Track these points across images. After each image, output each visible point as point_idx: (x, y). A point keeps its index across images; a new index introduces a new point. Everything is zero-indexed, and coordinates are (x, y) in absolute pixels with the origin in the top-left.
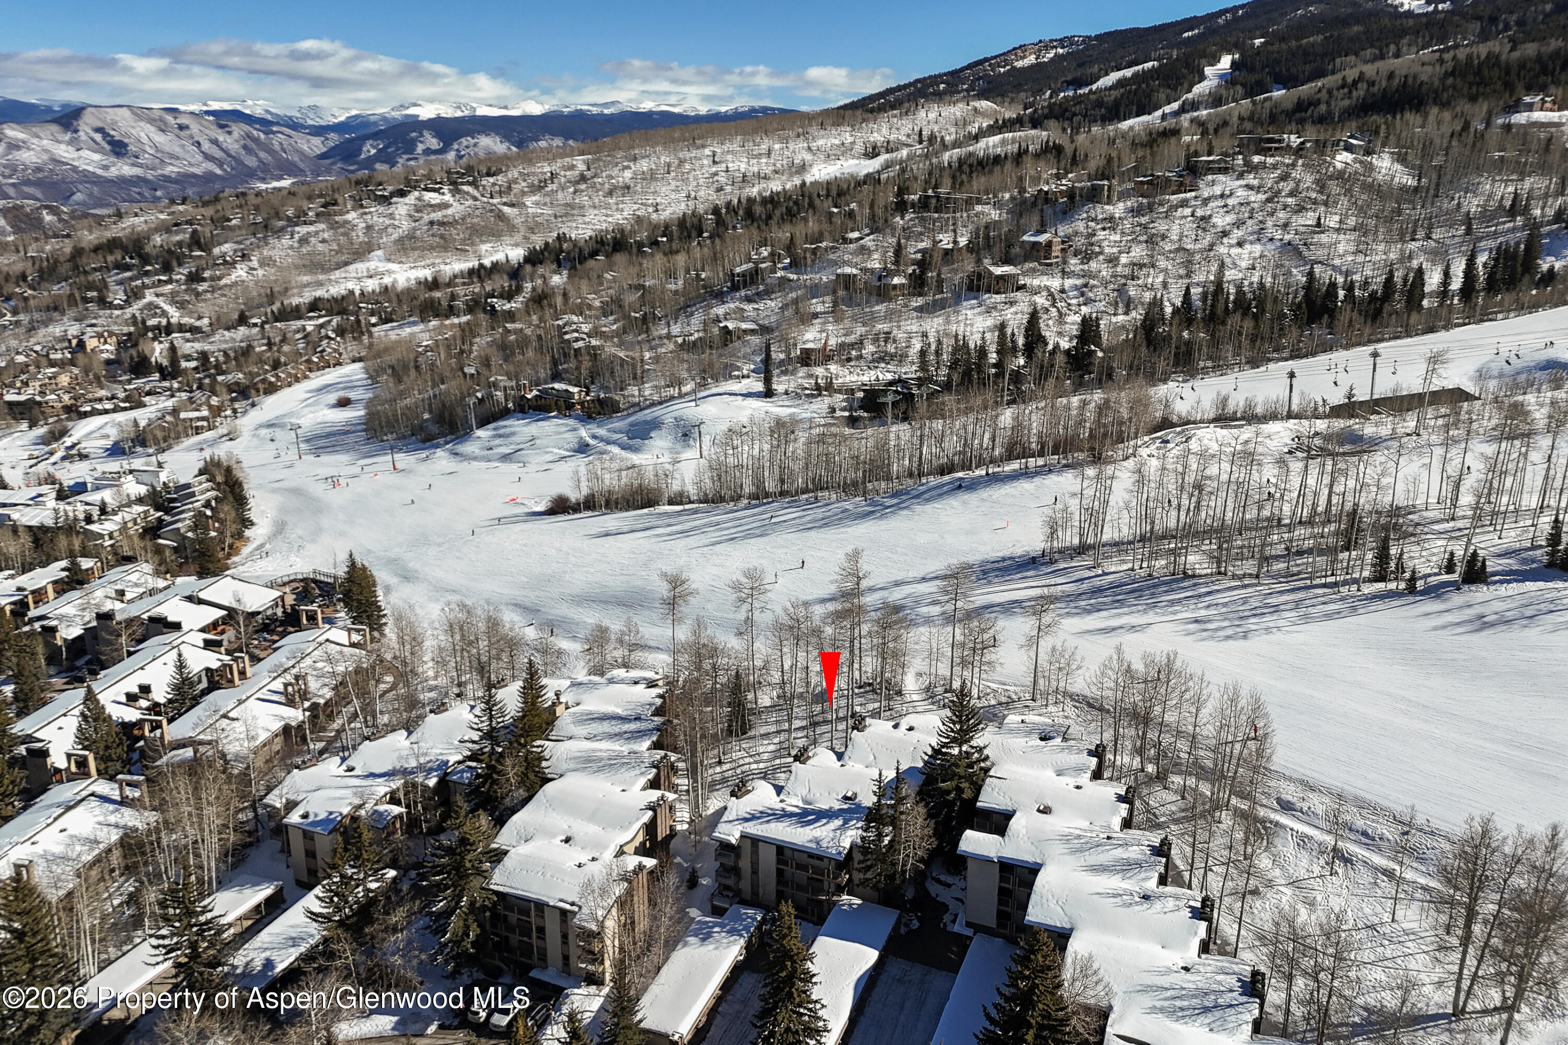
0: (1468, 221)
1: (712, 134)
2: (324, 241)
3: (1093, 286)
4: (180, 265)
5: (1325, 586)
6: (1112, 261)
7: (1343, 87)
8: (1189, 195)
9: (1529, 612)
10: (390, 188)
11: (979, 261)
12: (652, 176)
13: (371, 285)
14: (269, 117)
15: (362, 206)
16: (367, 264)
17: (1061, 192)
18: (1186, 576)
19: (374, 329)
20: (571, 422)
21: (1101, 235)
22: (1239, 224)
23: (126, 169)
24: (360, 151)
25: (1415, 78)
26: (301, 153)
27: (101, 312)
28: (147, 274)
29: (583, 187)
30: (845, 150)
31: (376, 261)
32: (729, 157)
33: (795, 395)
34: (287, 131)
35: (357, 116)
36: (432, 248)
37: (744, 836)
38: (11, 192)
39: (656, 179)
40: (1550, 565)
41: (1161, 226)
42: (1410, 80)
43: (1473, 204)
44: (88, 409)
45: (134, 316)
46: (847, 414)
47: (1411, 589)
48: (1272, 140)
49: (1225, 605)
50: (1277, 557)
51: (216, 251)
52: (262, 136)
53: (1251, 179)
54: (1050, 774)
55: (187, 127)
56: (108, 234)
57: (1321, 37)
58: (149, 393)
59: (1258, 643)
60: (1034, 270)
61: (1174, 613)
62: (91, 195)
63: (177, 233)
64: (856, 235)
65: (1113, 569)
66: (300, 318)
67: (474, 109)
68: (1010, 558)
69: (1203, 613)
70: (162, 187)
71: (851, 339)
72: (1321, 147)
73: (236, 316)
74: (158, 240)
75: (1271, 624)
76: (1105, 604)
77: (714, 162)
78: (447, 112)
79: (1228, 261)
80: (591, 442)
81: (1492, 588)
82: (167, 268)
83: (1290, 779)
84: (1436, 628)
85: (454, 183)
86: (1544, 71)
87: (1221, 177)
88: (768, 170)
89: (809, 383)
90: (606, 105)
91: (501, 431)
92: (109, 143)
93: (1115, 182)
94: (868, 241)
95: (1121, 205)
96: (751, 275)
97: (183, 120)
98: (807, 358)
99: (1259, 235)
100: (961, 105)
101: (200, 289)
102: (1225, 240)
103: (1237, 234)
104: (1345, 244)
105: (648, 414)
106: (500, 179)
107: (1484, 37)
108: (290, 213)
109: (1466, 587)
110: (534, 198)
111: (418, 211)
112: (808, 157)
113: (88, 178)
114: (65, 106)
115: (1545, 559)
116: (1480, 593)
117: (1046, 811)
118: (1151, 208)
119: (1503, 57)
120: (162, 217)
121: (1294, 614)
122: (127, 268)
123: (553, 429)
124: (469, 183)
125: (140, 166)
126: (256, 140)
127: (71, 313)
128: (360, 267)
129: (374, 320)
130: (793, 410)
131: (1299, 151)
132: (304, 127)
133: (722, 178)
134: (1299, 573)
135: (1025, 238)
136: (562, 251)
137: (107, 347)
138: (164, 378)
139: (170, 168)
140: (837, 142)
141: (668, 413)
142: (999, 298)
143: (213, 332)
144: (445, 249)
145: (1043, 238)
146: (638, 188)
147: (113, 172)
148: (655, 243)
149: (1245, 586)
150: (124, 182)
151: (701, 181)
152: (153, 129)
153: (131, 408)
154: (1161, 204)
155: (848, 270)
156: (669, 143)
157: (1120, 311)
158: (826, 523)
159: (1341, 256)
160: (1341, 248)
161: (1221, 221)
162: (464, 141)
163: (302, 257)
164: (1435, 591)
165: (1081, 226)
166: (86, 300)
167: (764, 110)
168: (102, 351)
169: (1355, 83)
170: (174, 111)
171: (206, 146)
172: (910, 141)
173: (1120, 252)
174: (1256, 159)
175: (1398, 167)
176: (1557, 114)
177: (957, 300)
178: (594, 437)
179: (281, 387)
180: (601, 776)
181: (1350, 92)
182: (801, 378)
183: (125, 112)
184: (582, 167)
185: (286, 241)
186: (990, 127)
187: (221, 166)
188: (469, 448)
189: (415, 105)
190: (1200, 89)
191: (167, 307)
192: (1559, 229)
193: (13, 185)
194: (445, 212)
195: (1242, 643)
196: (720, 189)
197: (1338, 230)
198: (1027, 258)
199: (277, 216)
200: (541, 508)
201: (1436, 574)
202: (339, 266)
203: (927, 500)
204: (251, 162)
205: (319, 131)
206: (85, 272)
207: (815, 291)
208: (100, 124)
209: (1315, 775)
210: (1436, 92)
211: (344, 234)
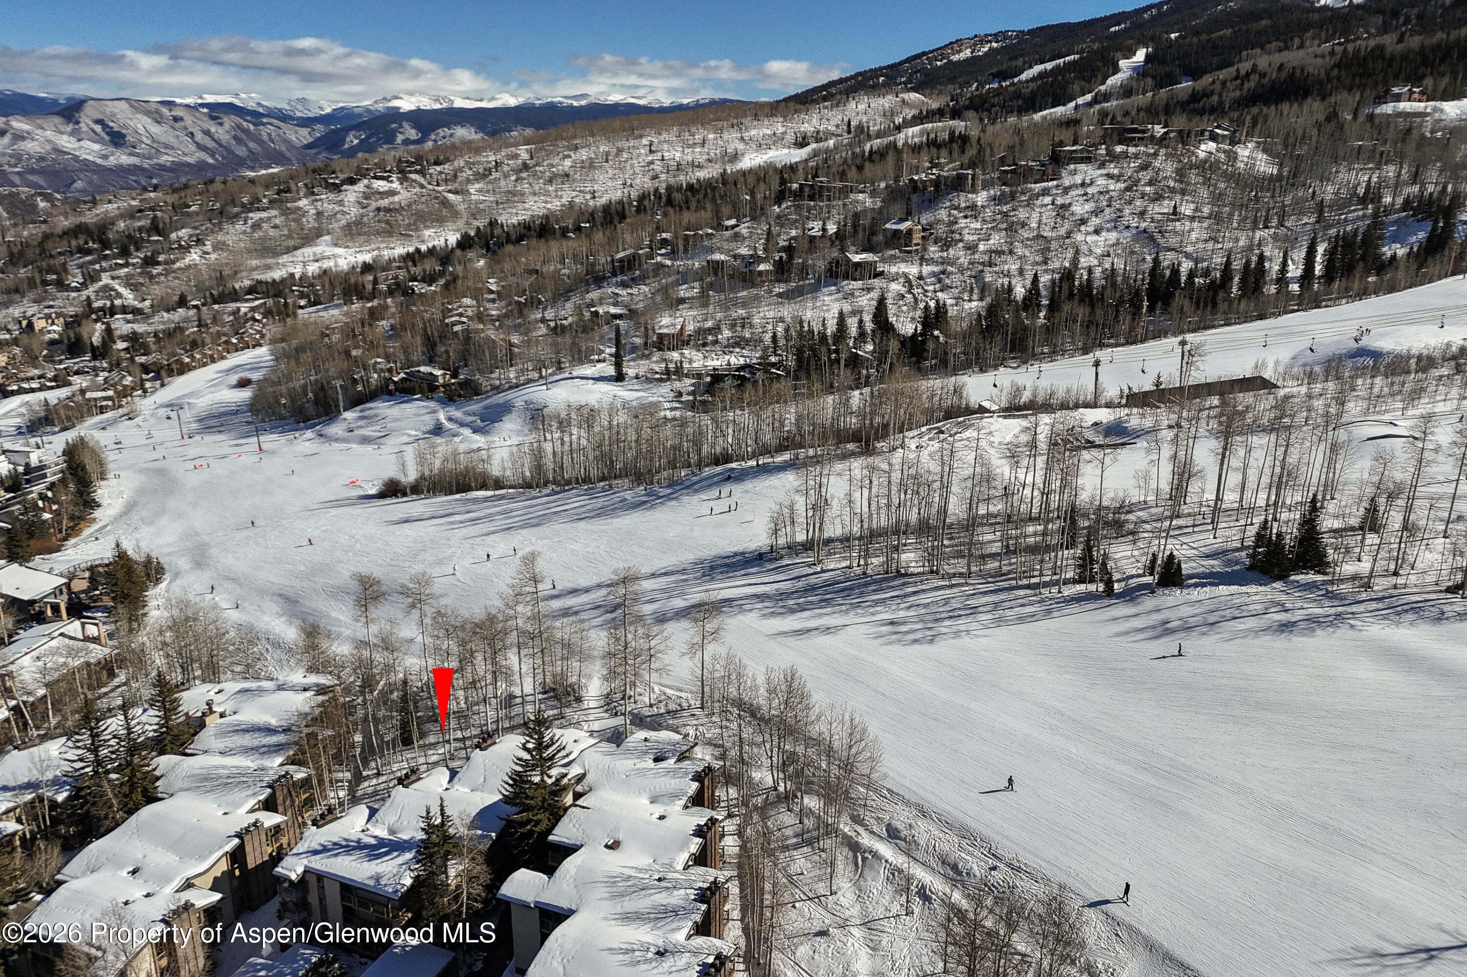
0: (1320, 208)
1: (651, 125)
2: (275, 227)
3: (951, 273)
4: (138, 249)
5: (1028, 587)
6: (971, 248)
7: (1236, 78)
8: (1050, 184)
9: (1212, 619)
10: (342, 176)
11: (843, 250)
12: (590, 165)
13: (313, 269)
14: (261, 110)
15: (313, 194)
16: (315, 249)
17: (931, 180)
18: (899, 575)
19: (300, 311)
20: (432, 404)
21: (963, 222)
22: (1097, 212)
23: (124, 159)
24: (343, 141)
25: (1302, 70)
26: (289, 143)
27: (59, 295)
28: (106, 258)
29: (524, 175)
30: (776, 140)
31: (323, 247)
32: (665, 147)
33: (648, 380)
34: (276, 122)
35: (342, 108)
36: (378, 233)
37: (307, 871)
38: (16, 180)
39: (595, 168)
40: (1251, 568)
41: (1022, 214)
42: (1298, 71)
43: (1329, 192)
44: (15, 388)
45: (88, 297)
46: (691, 398)
47: (1109, 592)
48: (1135, 131)
49: (926, 606)
50: (993, 556)
51: (173, 236)
52: (252, 127)
53: (1114, 170)
54: (645, 801)
55: (182, 119)
56: (78, 220)
57: (1230, 31)
58: (77, 373)
59: (943, 649)
60: (894, 257)
61: (873, 614)
62: (91, 182)
63: (139, 219)
64: (733, 222)
65: (832, 566)
66: (237, 300)
67: (452, 102)
68: (743, 553)
69: (902, 614)
70: (157, 176)
71: (709, 324)
72: (1184, 137)
73: (176, 298)
74: (122, 225)
75: (963, 628)
76: (812, 603)
77: (651, 151)
78: (427, 104)
79: (1084, 248)
80: (448, 425)
81: (1185, 591)
82: (125, 253)
83: (907, 803)
84: (1118, 635)
85: (402, 171)
86: (1425, 63)
87: (1082, 167)
88: (702, 159)
89: (659, 367)
90: (575, 97)
91: (365, 414)
92: (108, 134)
93: (978, 171)
94: (743, 229)
95: (984, 194)
96: (629, 261)
97: (178, 112)
98: (663, 343)
99: (1116, 223)
100: (890, 97)
101: (155, 272)
102: (1083, 228)
103: (1095, 221)
104: (1197, 232)
105: (501, 398)
106: (447, 167)
107: (1384, 29)
108: (245, 200)
109: (1160, 591)
110: (477, 186)
111: (366, 198)
112: (741, 146)
113: (88, 166)
114: (69, 99)
115: (1247, 562)
116: (1174, 596)
117: (613, 846)
118: (1013, 197)
119: (1389, 50)
120: (134, 203)
121: (990, 616)
122: (89, 252)
123: (414, 411)
124: (417, 172)
125: (138, 155)
126: (246, 131)
127: (32, 295)
128: (308, 252)
129: (302, 303)
130: (641, 394)
131: (1162, 141)
132: (292, 118)
133: (658, 167)
134: (1009, 572)
135: (888, 226)
136: (492, 237)
137: (55, 328)
138: (94, 358)
139: (165, 158)
140: (768, 132)
141: (519, 398)
142: (859, 284)
143: (153, 314)
144: (390, 234)
145: (904, 226)
146: (577, 176)
147: (112, 161)
148: (578, 229)
149: (952, 586)
150: (122, 171)
151: (637, 170)
152: (149, 120)
153: (58, 387)
154: (1023, 193)
155: (718, 257)
156: (610, 134)
157: (975, 297)
158: (601, 513)
159: (1194, 244)
160: (1194, 236)
161: (1080, 209)
162: (441, 132)
163: (253, 241)
164: (1131, 595)
165: (943, 214)
166: (45, 283)
167: (725, 101)
168: (49, 332)
169: (1248, 75)
170: (170, 104)
171: (199, 137)
172: (839, 131)
173: (980, 240)
174: (1119, 149)
175: (1261, 156)
176: (1423, 104)
177: (816, 288)
178: (450, 419)
179: (195, 368)
180: (211, 796)
181: (1242, 84)
182: (655, 364)
183: (123, 105)
184: (525, 156)
185: (239, 226)
186: (914, 117)
187: (212, 156)
188: (336, 429)
189: (396, 98)
190: (1114, 81)
191: (121, 290)
192: (1407, 217)
193: (18, 173)
194: (391, 199)
195: (926, 648)
196: (655, 177)
197: (1192, 219)
198: (889, 244)
199: (233, 203)
200: (373, 491)
201: (1139, 576)
202: (289, 250)
203: (697, 491)
204: (241, 151)
205: (306, 123)
206: (51, 256)
207: (685, 277)
208: (100, 117)
209: (933, 799)
210: (1321, 83)
211: (294, 220)
